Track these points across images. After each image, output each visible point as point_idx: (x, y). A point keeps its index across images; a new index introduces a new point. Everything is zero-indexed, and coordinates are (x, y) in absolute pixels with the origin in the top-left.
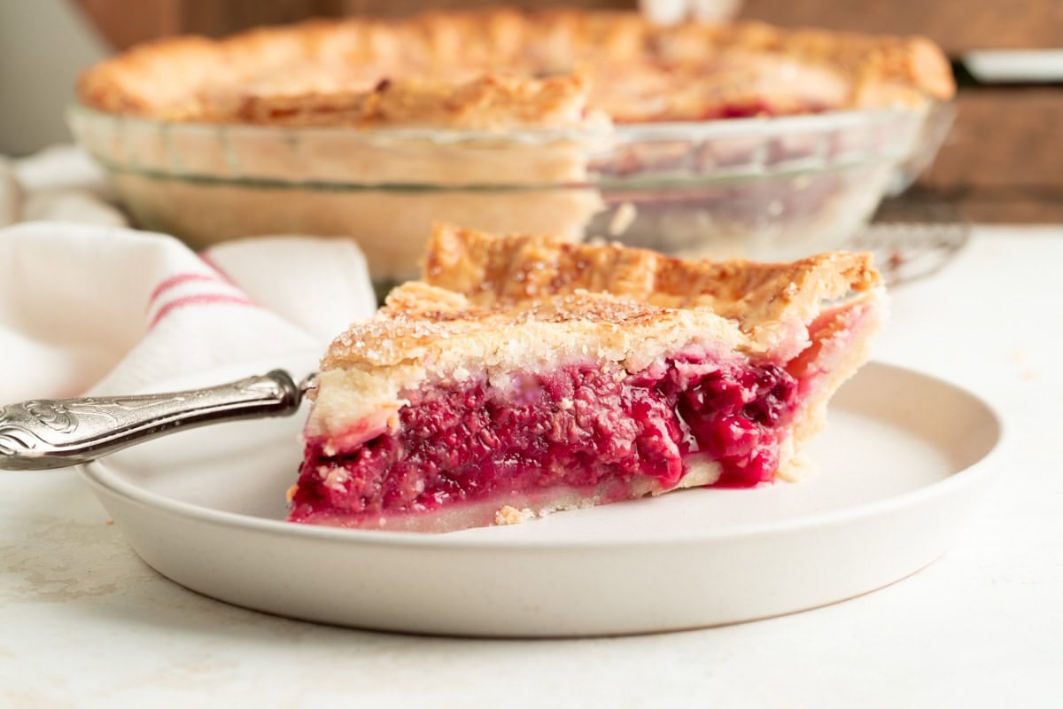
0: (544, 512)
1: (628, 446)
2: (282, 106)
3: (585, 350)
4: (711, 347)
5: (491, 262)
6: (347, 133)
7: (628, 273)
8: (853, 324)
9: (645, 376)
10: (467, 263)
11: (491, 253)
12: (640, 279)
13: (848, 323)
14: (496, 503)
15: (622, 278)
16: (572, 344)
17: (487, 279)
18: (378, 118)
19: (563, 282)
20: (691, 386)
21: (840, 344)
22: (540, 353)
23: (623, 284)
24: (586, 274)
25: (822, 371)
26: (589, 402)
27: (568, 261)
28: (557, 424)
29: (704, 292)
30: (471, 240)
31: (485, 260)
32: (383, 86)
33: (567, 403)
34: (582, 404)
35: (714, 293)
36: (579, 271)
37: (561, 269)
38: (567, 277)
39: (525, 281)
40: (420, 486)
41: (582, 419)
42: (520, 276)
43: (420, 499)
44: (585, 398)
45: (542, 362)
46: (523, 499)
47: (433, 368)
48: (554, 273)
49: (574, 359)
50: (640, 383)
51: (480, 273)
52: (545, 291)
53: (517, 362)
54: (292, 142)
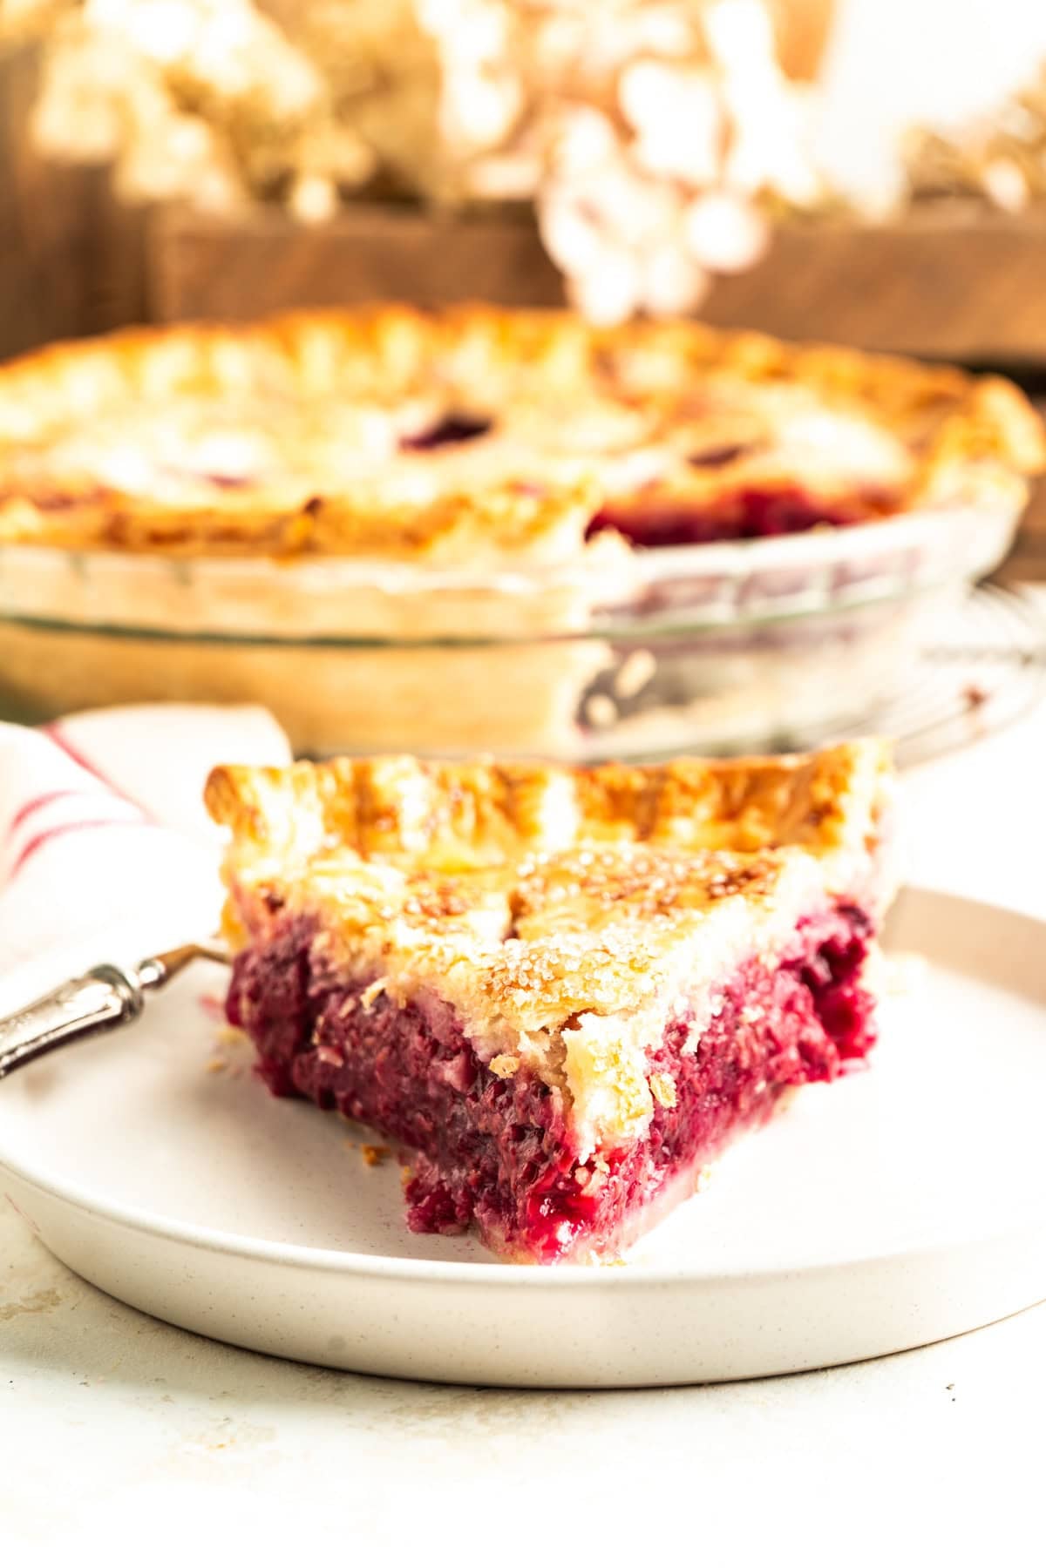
2: (165, 526)
6: (261, 569)
18: (307, 549)
32: (313, 507)
54: (184, 580)
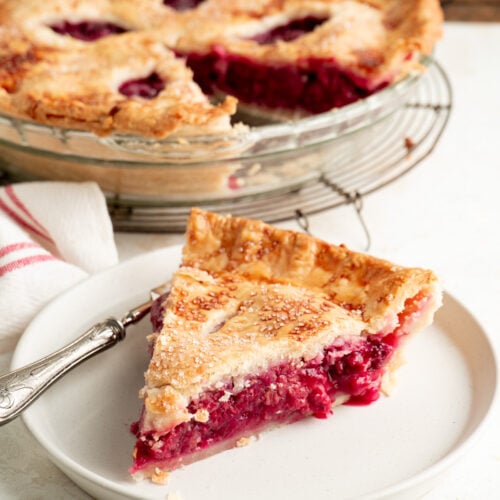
0: (261, 435)
1: (303, 401)
3: (282, 357)
4: (347, 338)
5: (224, 236)
7: (301, 256)
8: (423, 307)
9: (313, 363)
10: (211, 236)
11: (224, 231)
12: (307, 259)
13: (419, 307)
14: (237, 437)
15: (297, 259)
16: (276, 355)
17: (222, 246)
19: (264, 253)
20: (336, 362)
21: (415, 320)
22: (259, 365)
23: (298, 262)
24: (277, 250)
25: (405, 334)
26: (284, 383)
27: (267, 240)
28: (268, 397)
29: (342, 276)
30: (213, 221)
31: (221, 235)
33: (273, 387)
34: (281, 385)
35: (348, 277)
36: (274, 247)
37: (264, 245)
38: (267, 250)
39: (244, 253)
40: (199, 440)
41: (281, 393)
42: (241, 250)
43: (199, 445)
44: (282, 381)
45: (260, 368)
46: (251, 432)
47: (205, 386)
48: (260, 247)
49: (276, 362)
50: (310, 366)
51: (218, 243)
52: (255, 258)
53: (248, 372)
